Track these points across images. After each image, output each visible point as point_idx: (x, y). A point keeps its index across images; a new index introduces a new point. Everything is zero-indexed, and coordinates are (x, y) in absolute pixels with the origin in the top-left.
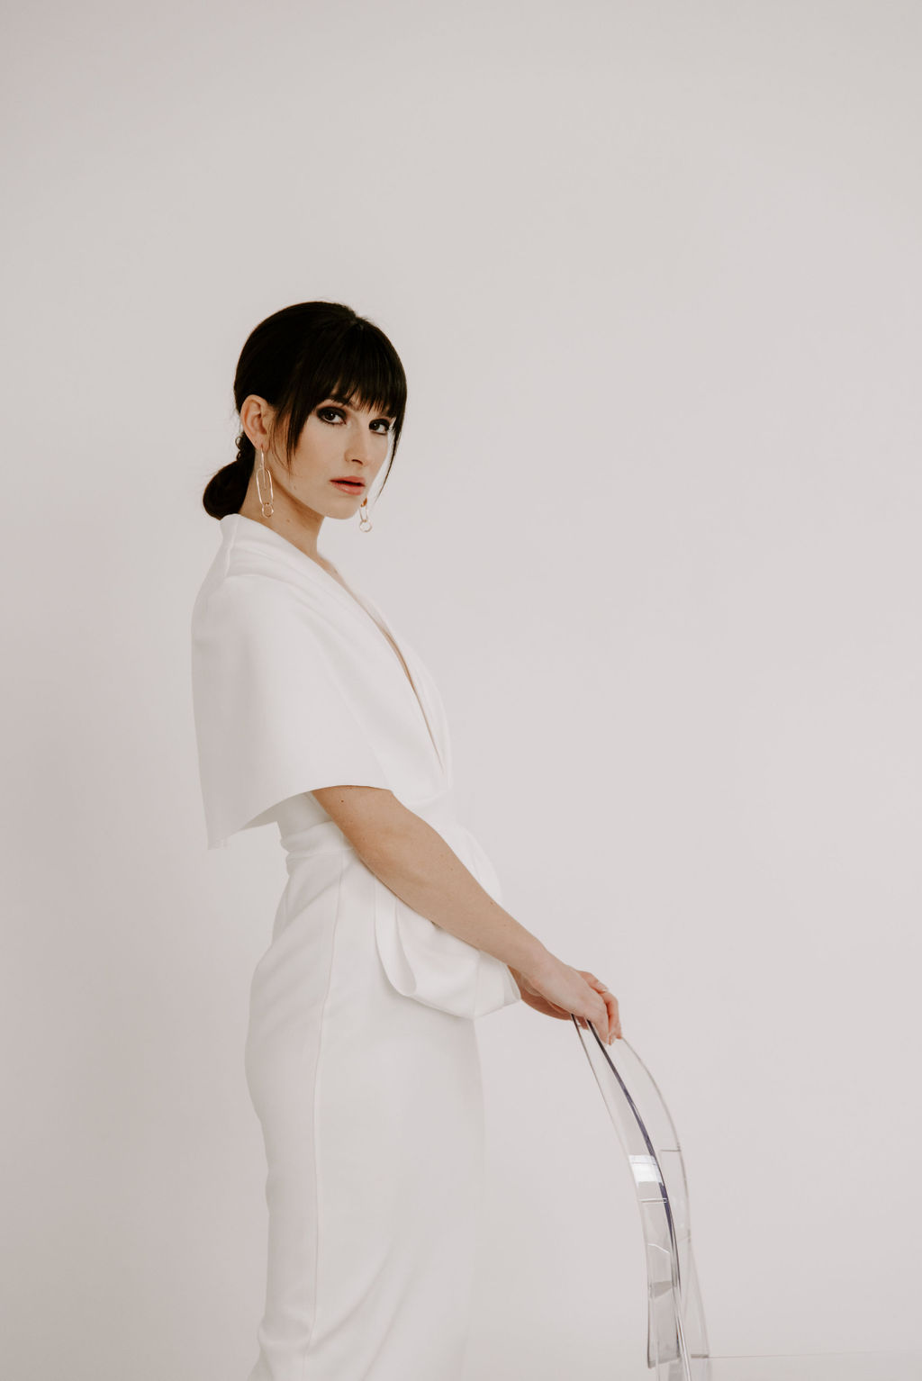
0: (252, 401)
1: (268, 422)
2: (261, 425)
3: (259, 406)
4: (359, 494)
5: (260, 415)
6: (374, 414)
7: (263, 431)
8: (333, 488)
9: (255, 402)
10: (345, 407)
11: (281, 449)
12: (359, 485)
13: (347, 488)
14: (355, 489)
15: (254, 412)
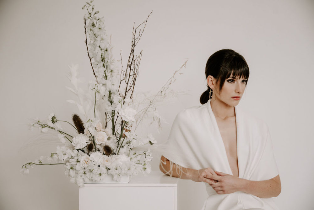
0: (210, 77)
1: (214, 82)
2: (212, 83)
3: (211, 78)
4: (239, 99)
5: (212, 80)
6: (242, 79)
7: (213, 84)
8: (232, 99)
9: (211, 77)
10: (235, 79)
11: (218, 89)
12: (239, 97)
13: (235, 99)
14: (238, 99)
15: (210, 79)
